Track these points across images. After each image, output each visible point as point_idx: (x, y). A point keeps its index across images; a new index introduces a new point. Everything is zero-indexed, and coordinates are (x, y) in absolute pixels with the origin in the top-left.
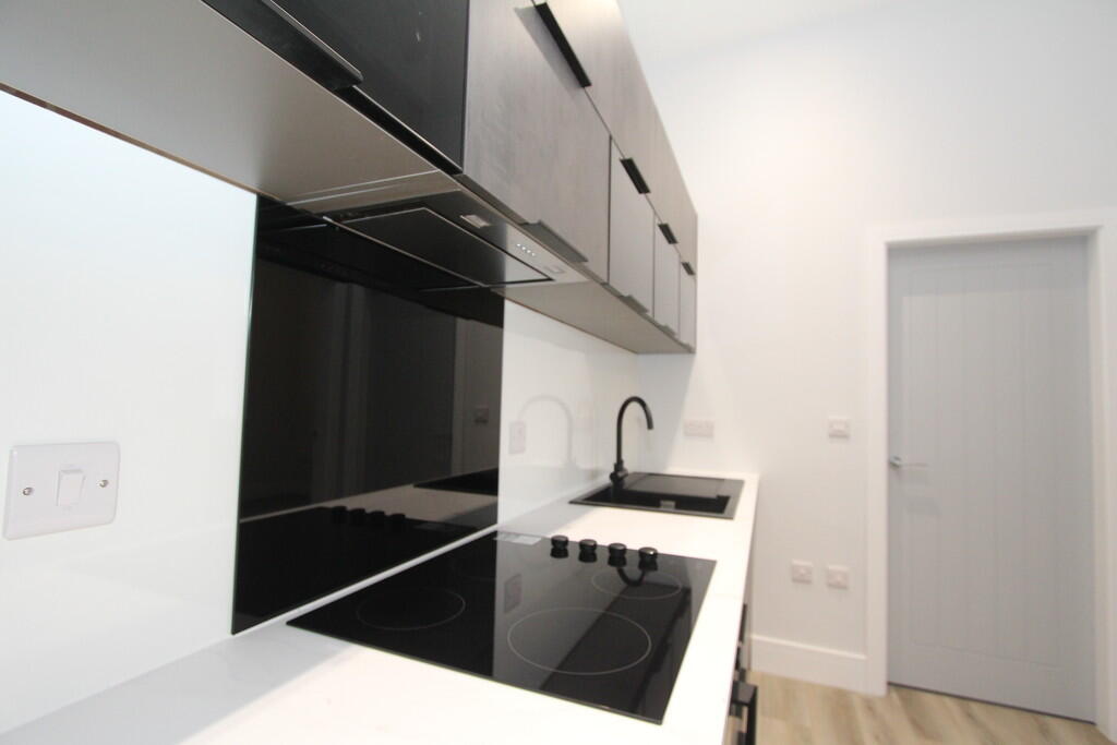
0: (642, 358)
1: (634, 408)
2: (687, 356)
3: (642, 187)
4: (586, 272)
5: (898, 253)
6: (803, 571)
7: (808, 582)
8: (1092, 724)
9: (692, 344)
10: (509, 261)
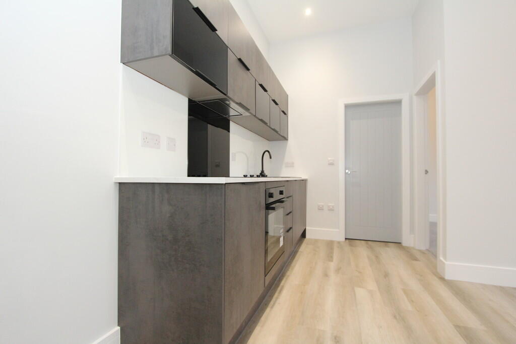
0: (271, 142)
1: (267, 153)
2: (286, 141)
3: (265, 90)
4: (250, 113)
5: (347, 107)
6: (321, 206)
7: (323, 210)
8: (400, 243)
9: (286, 137)
10: (231, 109)
